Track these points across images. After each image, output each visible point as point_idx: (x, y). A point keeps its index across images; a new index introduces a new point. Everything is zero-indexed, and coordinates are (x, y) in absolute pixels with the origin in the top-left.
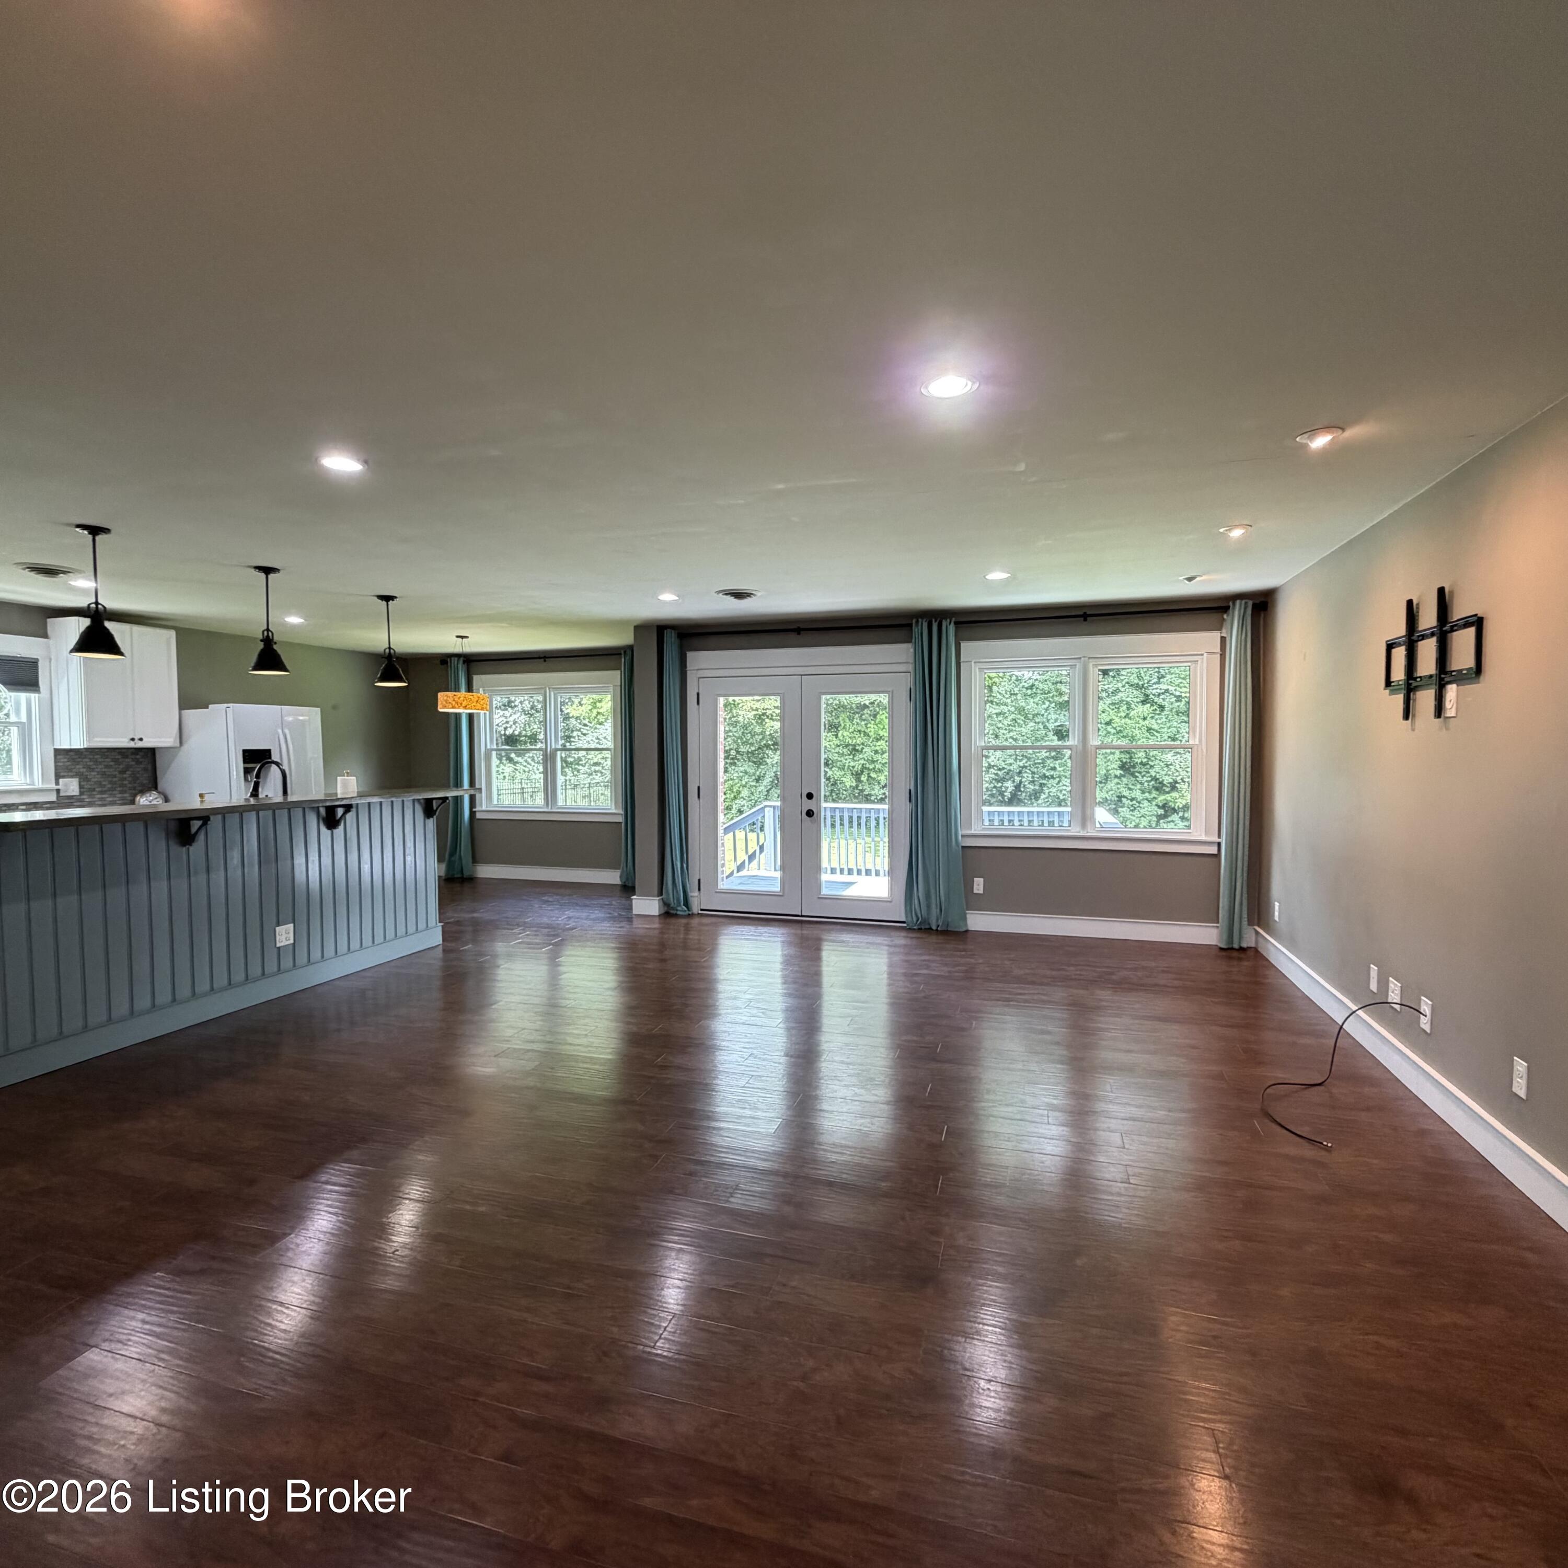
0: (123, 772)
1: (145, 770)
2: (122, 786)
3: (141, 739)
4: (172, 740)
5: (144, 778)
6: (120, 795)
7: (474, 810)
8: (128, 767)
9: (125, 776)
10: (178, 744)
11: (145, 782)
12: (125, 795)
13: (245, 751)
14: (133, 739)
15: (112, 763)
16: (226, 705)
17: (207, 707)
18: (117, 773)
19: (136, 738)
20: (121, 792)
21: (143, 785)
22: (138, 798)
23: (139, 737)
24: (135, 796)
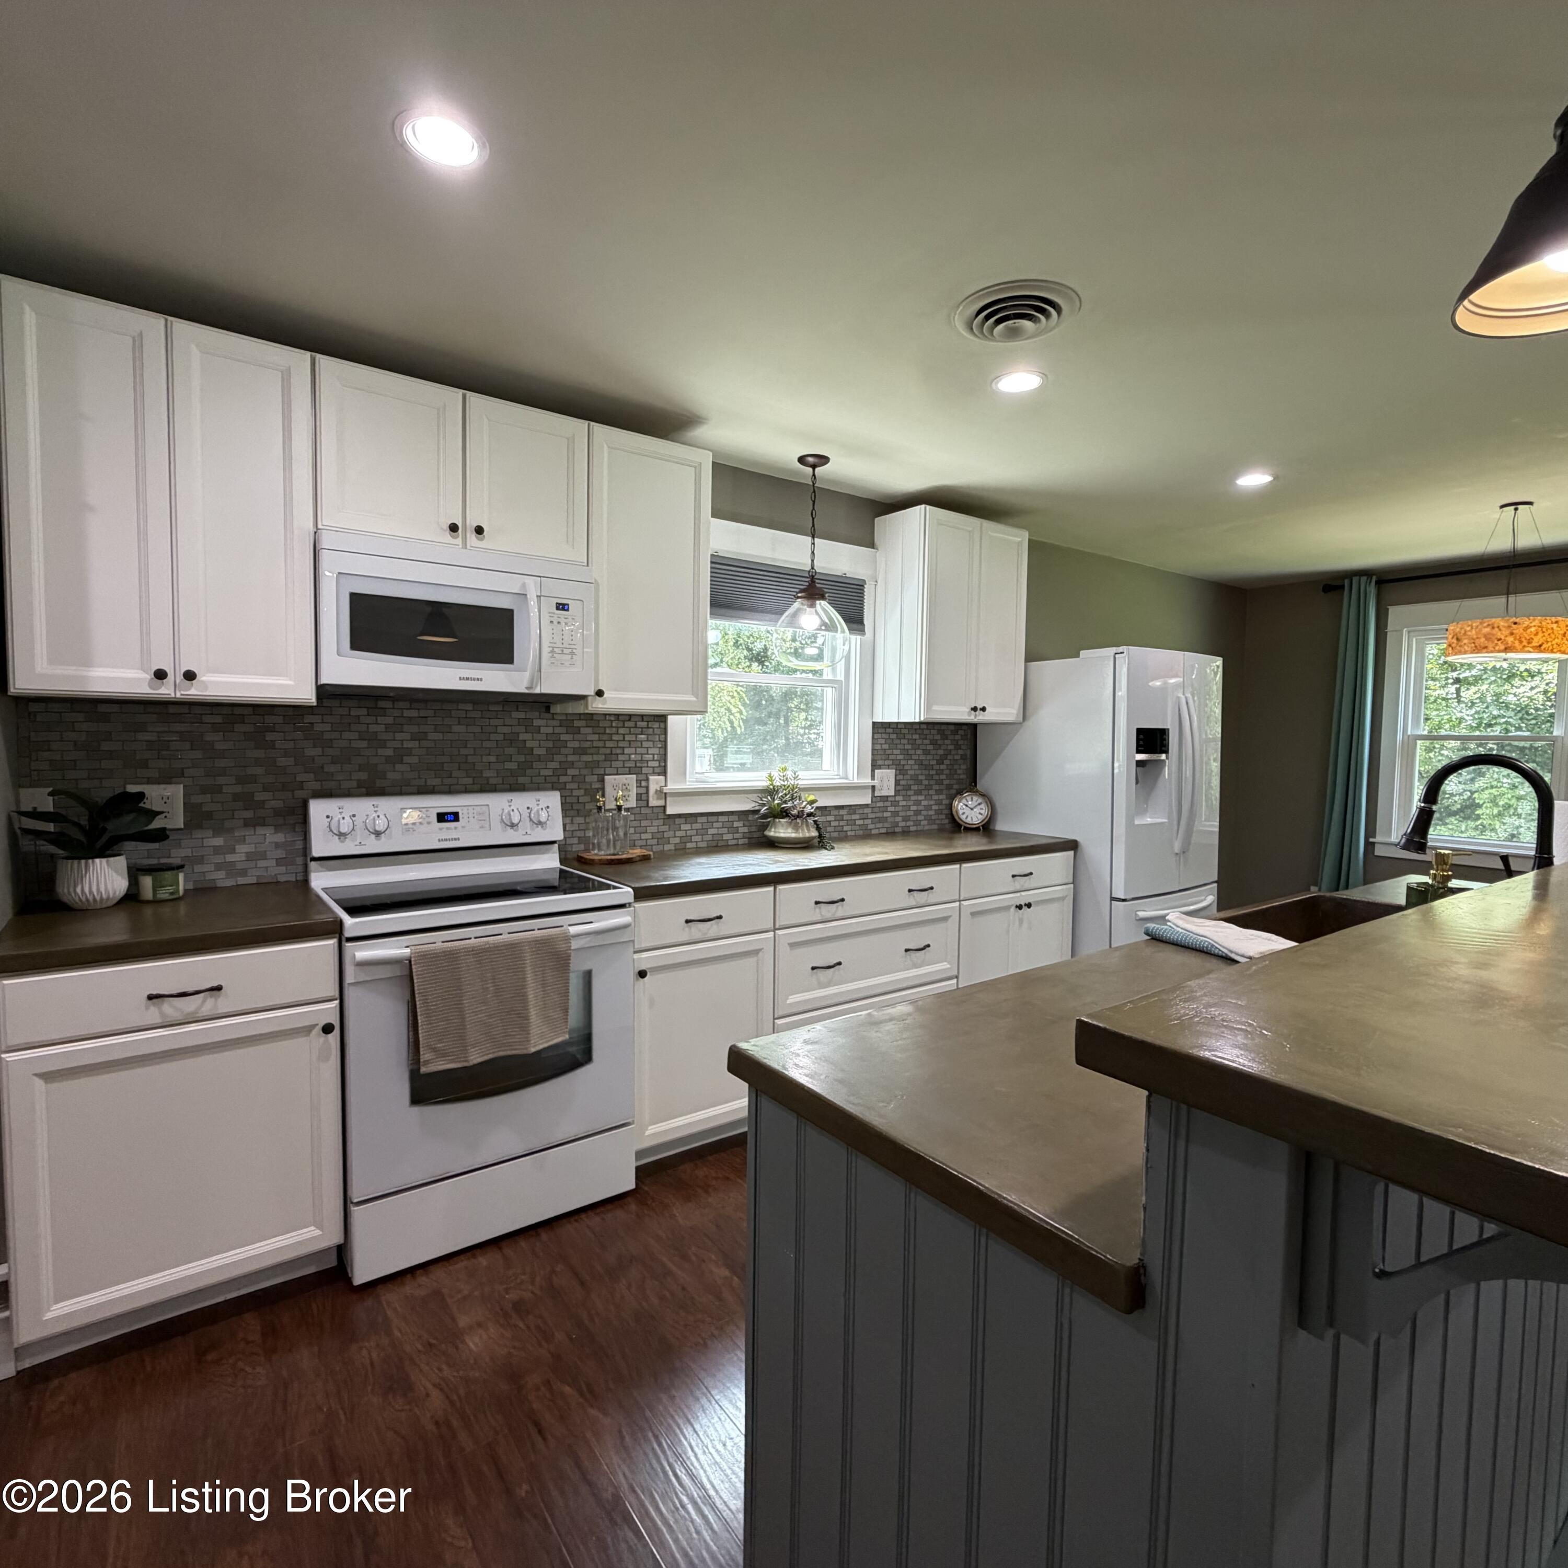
0: (940, 762)
1: (963, 757)
2: (940, 782)
3: (984, 709)
4: (1015, 712)
5: (962, 770)
6: (936, 797)
7: (1371, 840)
8: (948, 753)
9: (942, 767)
10: (1021, 719)
11: (963, 777)
12: (941, 797)
13: (1140, 731)
14: (975, 709)
15: (931, 747)
16: (1114, 650)
17: (1078, 656)
18: (935, 762)
19: (979, 707)
20: (939, 792)
21: (960, 781)
22: (956, 803)
23: (981, 707)
24: (952, 798)
